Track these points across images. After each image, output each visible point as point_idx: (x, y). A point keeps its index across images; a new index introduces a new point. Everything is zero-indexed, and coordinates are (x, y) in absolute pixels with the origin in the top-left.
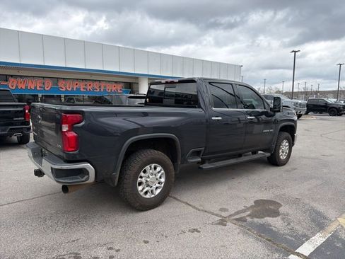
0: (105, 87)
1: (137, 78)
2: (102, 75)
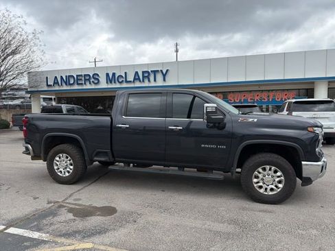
0: (274, 96)
1: (313, 83)
2: (285, 84)
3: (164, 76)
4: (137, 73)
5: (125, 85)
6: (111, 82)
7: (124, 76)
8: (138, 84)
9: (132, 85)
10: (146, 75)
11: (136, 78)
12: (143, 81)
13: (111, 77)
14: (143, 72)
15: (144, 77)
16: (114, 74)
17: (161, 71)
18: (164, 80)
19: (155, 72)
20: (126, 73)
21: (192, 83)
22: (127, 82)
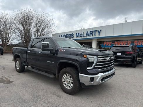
3: (99, 33)
4: (87, 32)
5: (83, 38)
6: (77, 37)
7: (82, 34)
8: (88, 37)
9: (85, 38)
10: (91, 33)
11: (87, 34)
12: (90, 35)
13: (78, 34)
14: (90, 32)
15: (90, 34)
16: (79, 33)
17: (98, 30)
18: (99, 35)
19: (95, 31)
20: (83, 32)
21: (113, 36)
22: (84, 36)
